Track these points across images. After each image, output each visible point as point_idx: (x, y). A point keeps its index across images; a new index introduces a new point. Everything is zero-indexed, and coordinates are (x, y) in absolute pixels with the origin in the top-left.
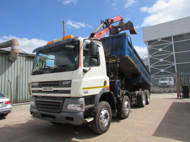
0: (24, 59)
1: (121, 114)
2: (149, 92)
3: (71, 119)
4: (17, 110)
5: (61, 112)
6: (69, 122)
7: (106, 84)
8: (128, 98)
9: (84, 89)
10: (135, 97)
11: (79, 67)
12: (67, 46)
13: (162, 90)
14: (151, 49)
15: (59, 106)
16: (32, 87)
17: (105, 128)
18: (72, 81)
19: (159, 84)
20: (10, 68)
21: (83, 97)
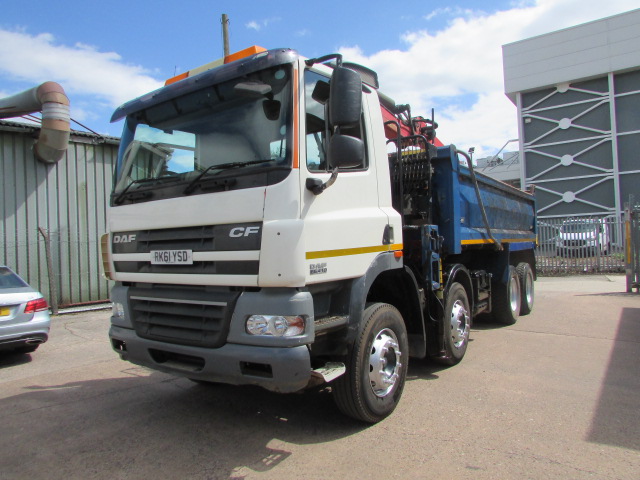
0: (90, 154)
1: (439, 349)
2: (530, 270)
3: (264, 369)
4: (72, 332)
5: (223, 342)
6: (255, 379)
7: (392, 238)
8: (463, 293)
9: (310, 255)
10: (487, 288)
11: (290, 170)
12: (241, 86)
13: (568, 263)
14: (532, 119)
15: (217, 321)
16: (114, 252)
17: (385, 402)
18: (265, 223)
19: (557, 244)
20: (42, 188)
21: (309, 287)
